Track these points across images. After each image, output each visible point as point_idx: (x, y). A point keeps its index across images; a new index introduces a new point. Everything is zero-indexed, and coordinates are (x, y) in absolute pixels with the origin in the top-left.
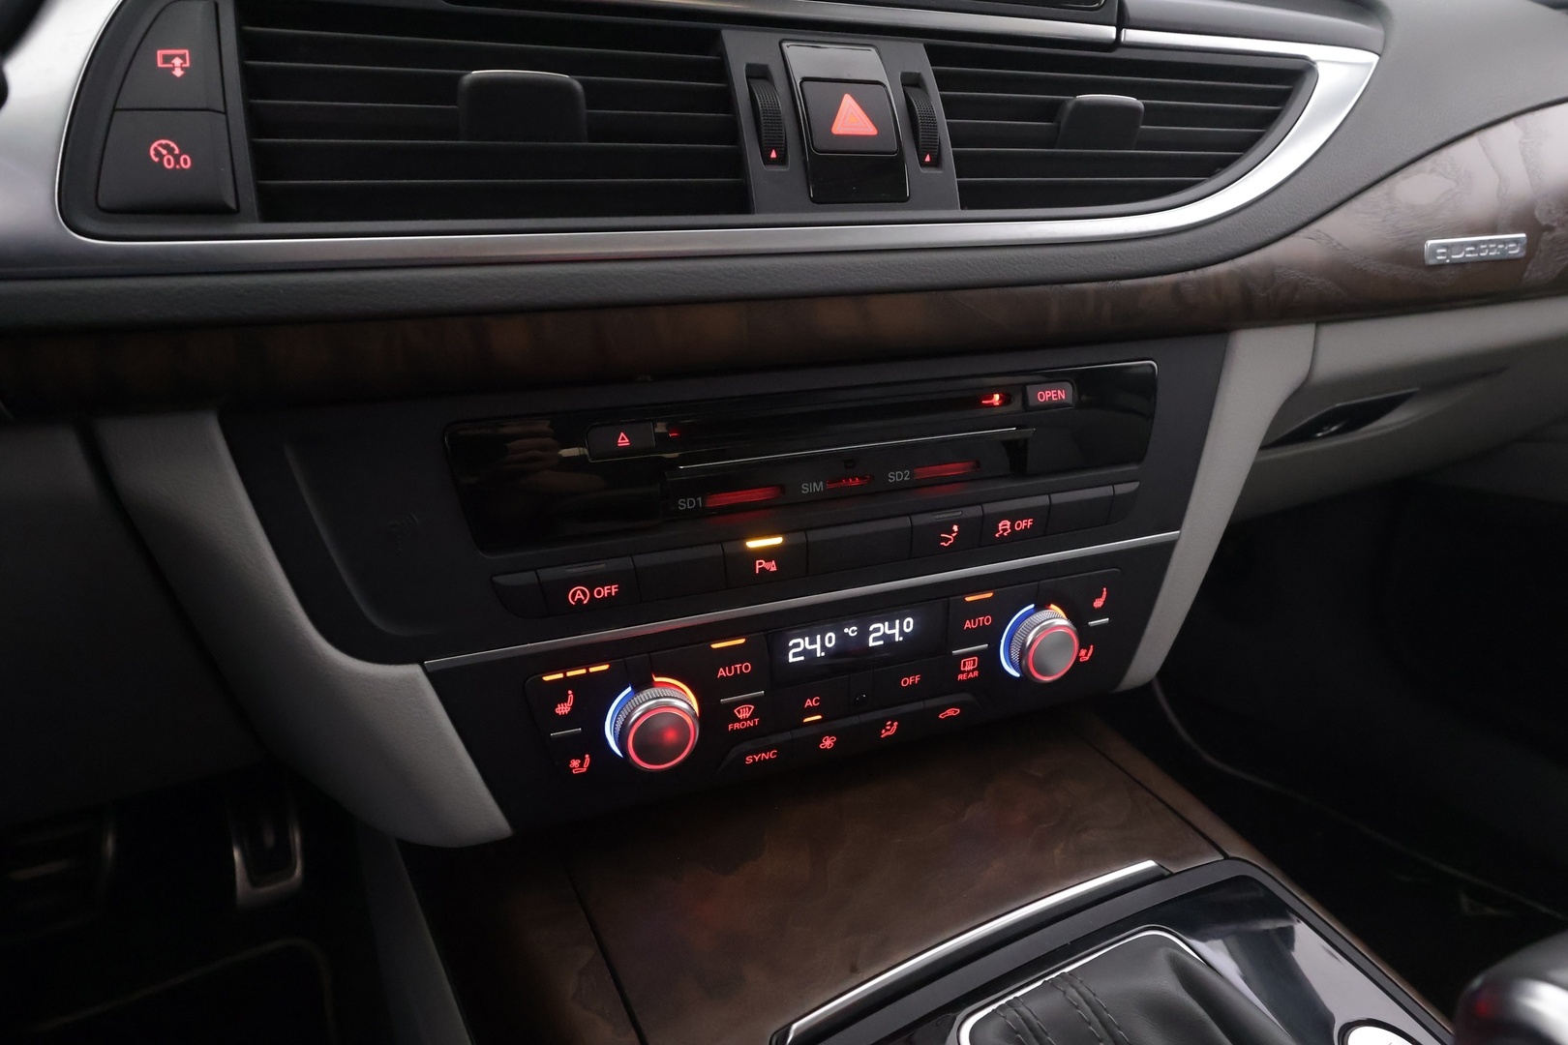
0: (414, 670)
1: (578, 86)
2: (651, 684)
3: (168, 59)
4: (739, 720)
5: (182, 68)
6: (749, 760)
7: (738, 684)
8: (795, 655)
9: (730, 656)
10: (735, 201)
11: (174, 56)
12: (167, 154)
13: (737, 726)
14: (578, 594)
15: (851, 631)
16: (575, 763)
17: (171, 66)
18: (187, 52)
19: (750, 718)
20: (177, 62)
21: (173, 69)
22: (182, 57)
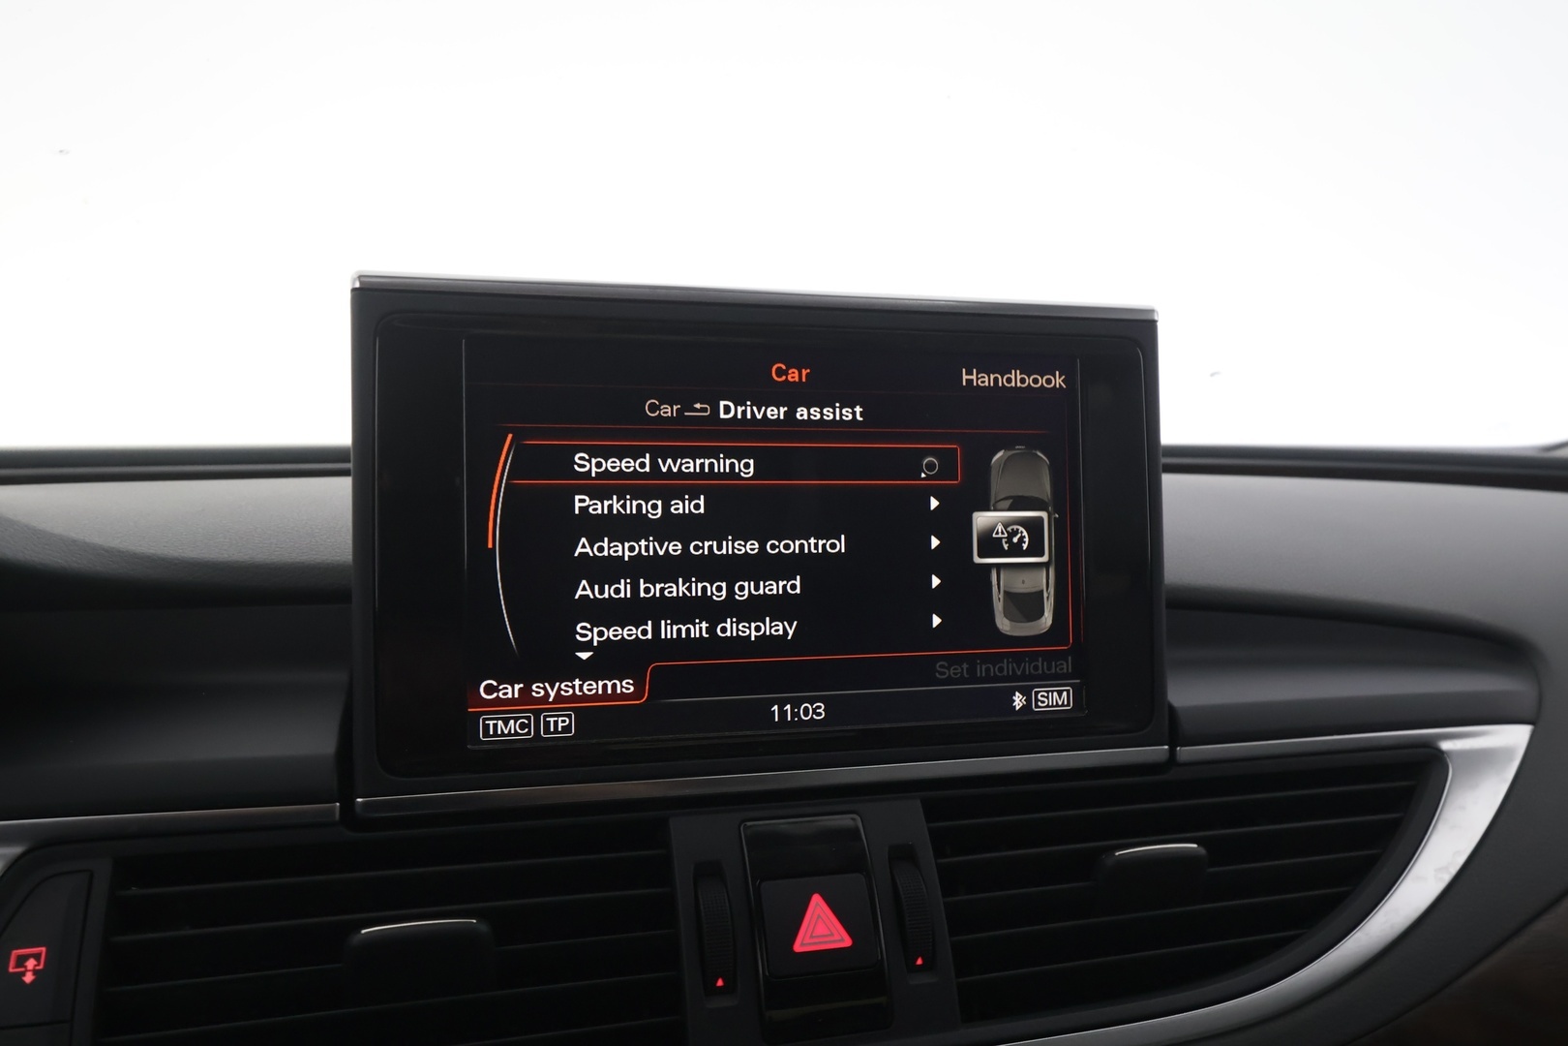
1: (483, 928)
3: (21, 961)
5: (35, 972)
11: (27, 957)
17: (23, 969)
18: (44, 949)
20: (31, 963)
21: (23, 974)
22: (37, 957)
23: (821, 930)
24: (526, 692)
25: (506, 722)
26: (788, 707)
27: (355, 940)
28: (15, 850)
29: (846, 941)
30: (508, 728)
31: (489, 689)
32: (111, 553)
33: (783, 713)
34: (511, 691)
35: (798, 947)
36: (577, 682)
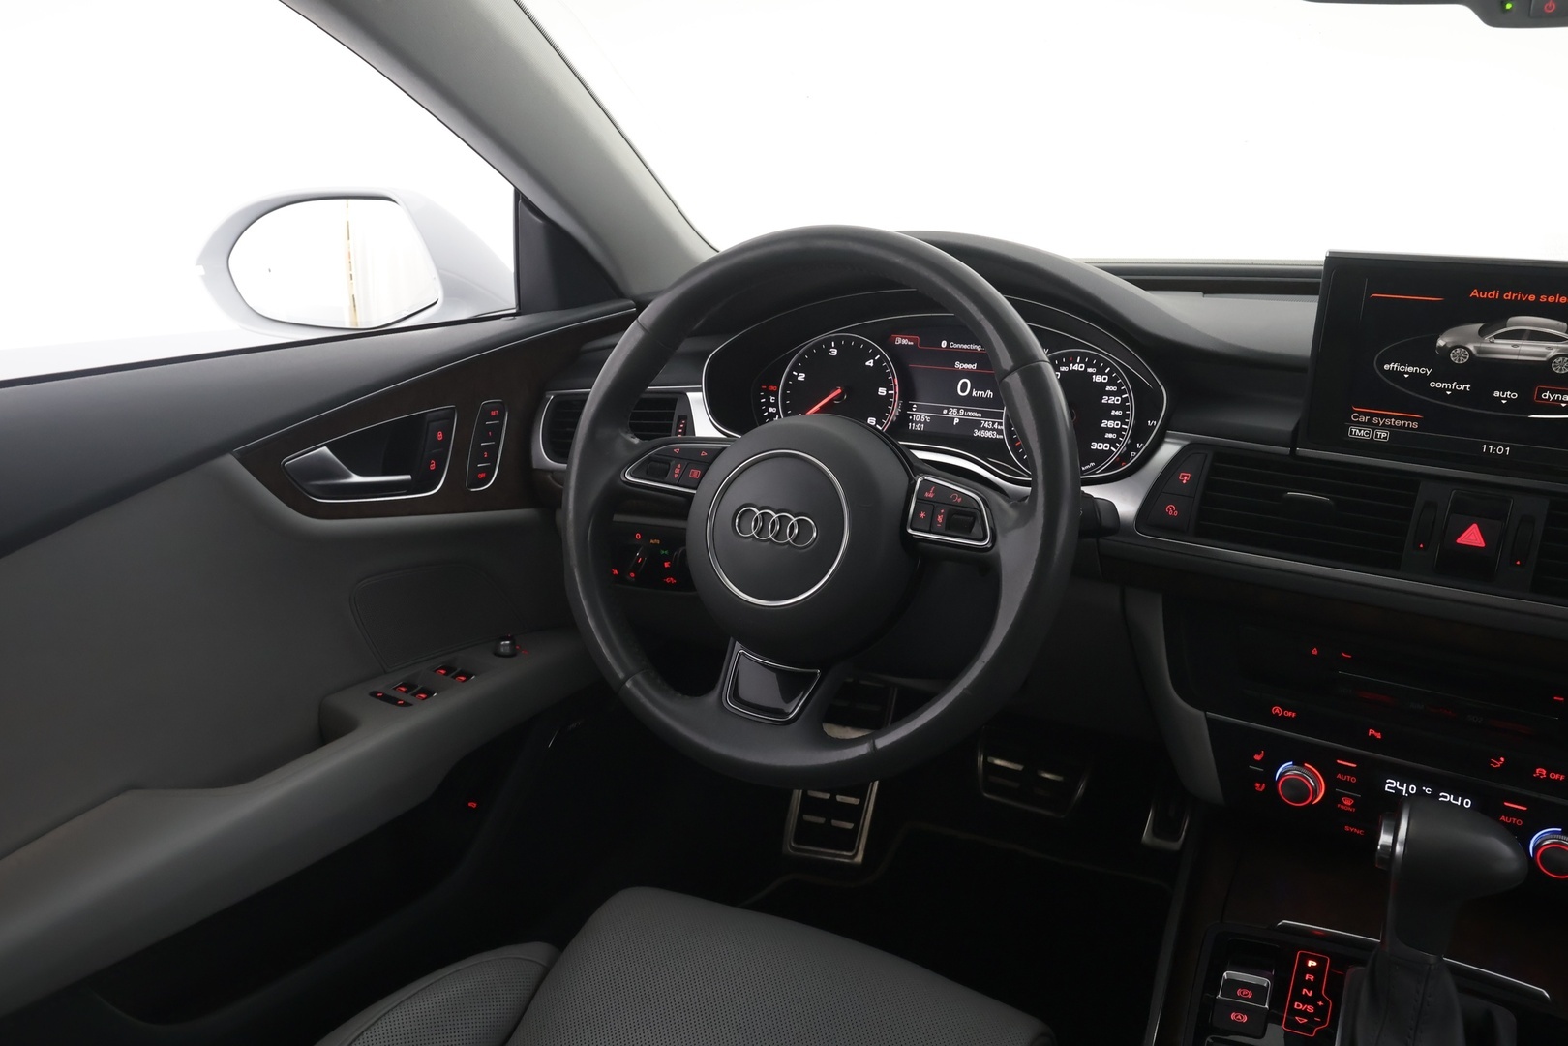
0: (1201, 713)
1: (1332, 503)
2: (1303, 766)
3: (1183, 476)
4: (1342, 803)
5: (1186, 481)
6: (1347, 828)
7: (1347, 785)
8: (1389, 788)
9: (1346, 770)
10: (1389, 563)
11: (1185, 476)
12: (1171, 510)
13: (1342, 806)
14: (1276, 710)
15: (1428, 791)
16: (1258, 785)
18: (1189, 474)
19: (1352, 806)
20: (1185, 478)
21: (1183, 480)
22: (1187, 477)
23: (1472, 537)
24: (1370, 421)
25: (1360, 431)
26: (1491, 447)
27: (1285, 495)
28: (1186, 443)
29: (1483, 545)
30: (1359, 433)
31: (1355, 417)
32: (1230, 345)
33: (1488, 449)
34: (1364, 419)
35: (1459, 541)
36: (1393, 420)
